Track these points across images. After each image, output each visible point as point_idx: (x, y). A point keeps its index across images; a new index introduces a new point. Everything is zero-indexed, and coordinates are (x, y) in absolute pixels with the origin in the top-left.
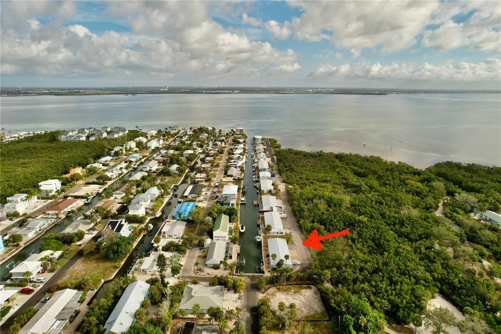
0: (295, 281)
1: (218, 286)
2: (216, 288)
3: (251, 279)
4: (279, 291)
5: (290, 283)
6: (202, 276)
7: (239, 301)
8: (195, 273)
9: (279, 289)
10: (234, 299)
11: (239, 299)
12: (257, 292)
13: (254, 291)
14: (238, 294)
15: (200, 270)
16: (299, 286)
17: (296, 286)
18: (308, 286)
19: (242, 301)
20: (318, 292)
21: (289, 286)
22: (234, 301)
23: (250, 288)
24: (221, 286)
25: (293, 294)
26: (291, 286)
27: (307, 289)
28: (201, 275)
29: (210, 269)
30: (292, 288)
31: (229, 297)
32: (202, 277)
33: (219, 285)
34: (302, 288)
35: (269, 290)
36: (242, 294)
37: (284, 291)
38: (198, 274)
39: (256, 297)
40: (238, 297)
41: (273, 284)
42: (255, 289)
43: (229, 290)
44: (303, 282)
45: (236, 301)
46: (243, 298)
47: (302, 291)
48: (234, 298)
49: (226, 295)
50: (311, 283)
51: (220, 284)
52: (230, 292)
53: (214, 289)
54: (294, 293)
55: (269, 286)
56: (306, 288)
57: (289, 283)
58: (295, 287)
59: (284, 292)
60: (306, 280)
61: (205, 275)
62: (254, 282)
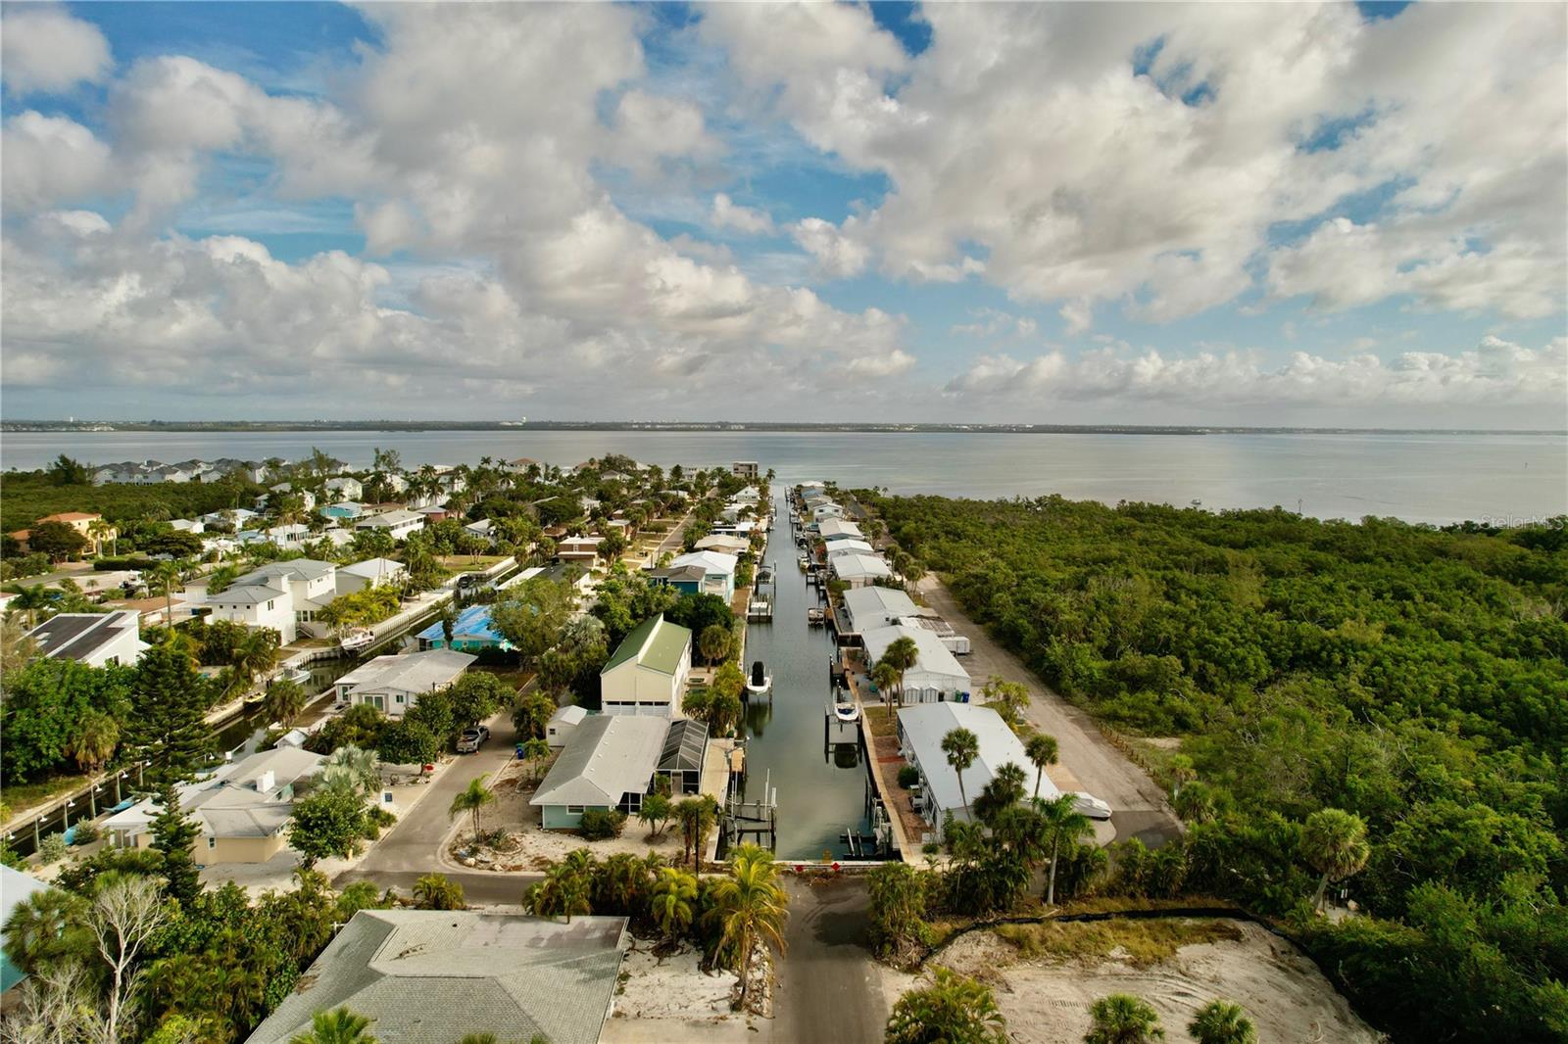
0: (1111, 892)
1: (589, 921)
2: (569, 928)
3: (818, 890)
4: (1022, 958)
5: (1084, 908)
6: (500, 872)
7: (739, 1020)
8: (459, 859)
9: (1019, 944)
10: (700, 1010)
11: (735, 1007)
12: (869, 966)
13: (845, 956)
14: (728, 978)
15: (492, 840)
16: (1152, 922)
17: (1131, 923)
18: (1215, 921)
19: (757, 1021)
20: (1305, 962)
21: (1084, 925)
22: (696, 1024)
23: (818, 937)
24: (609, 921)
25: (1130, 970)
26: (1094, 923)
27: (1211, 941)
28: (498, 864)
29: (557, 837)
30: (1109, 934)
31: (662, 997)
32: (494, 878)
33: (594, 913)
34: (1180, 937)
35: (953, 952)
36: (758, 975)
37: (1061, 954)
38: (471, 861)
39: (861, 997)
40: (726, 992)
41: (973, 915)
42: (852, 947)
43: (663, 951)
44: (1171, 904)
45: (718, 1022)
46: (766, 1003)
47: (1183, 951)
48: (700, 1005)
49: (644, 981)
50: (1223, 904)
51: (601, 905)
52: (672, 960)
53: (558, 936)
54: (1134, 964)
55: (947, 927)
56: (1209, 936)
57: (1077, 907)
58: (1123, 928)
59: (1061, 962)
60: (1184, 891)
61: (518, 868)
62: (838, 908)
